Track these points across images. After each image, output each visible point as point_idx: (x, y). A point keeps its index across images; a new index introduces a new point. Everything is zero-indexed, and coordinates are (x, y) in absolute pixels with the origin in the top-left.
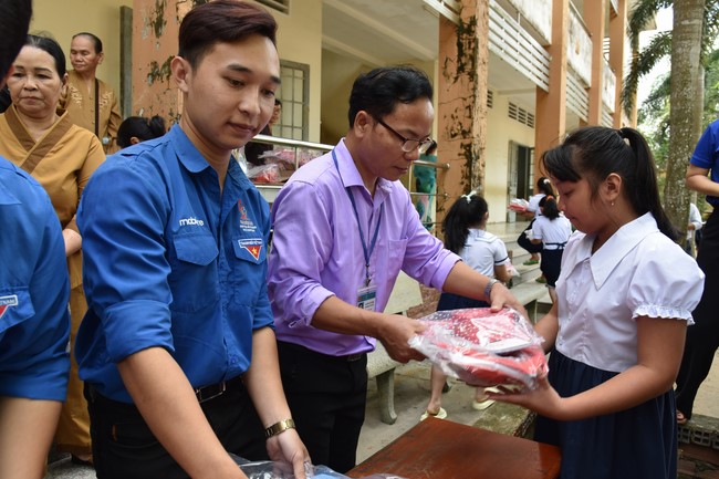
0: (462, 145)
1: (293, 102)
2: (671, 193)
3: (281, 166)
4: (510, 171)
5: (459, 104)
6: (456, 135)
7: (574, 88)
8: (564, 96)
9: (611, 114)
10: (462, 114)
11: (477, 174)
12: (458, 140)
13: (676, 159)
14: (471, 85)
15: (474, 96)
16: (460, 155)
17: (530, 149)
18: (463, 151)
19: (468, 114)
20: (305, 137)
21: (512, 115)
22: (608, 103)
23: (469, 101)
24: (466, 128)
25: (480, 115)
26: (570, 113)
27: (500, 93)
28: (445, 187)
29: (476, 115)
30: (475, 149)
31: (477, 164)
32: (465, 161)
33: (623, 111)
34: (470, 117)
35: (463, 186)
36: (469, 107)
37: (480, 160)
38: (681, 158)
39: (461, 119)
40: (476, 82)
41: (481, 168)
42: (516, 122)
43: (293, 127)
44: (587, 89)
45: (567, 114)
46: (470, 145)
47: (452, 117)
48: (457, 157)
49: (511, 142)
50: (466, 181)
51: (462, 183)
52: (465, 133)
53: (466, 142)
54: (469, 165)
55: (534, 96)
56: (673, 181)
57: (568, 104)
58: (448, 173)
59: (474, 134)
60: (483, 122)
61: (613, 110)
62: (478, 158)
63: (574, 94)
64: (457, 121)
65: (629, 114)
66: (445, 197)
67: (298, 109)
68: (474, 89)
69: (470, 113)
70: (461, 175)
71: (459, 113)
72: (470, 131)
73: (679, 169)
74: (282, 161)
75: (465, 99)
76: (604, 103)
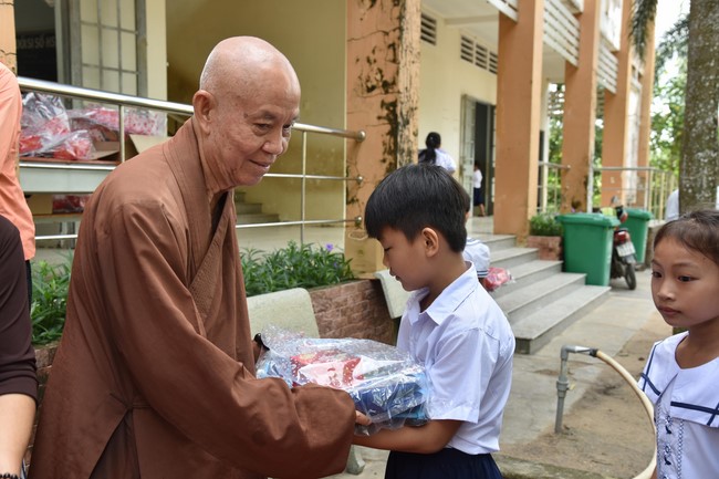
0: (383, 104)
1: (119, 29)
2: (688, 172)
3: (98, 134)
4: (463, 141)
5: (378, 41)
6: (373, 88)
7: (556, 13)
8: (539, 26)
9: (615, 53)
10: (382, 57)
11: (405, 147)
12: (378, 96)
13: (695, 120)
14: (396, 11)
15: (401, 29)
16: (379, 118)
17: (493, 107)
18: (385, 112)
19: (391, 56)
20: (141, 89)
21: (466, 56)
22: (610, 36)
23: (393, 36)
24: (388, 78)
25: (410, 58)
26: (549, 53)
27: (447, 21)
28: (359, 166)
29: (404, 59)
30: (402, 109)
31: (406, 132)
32: (388, 128)
33: (632, 49)
34: (395, 61)
35: (386, 165)
36: (393, 46)
37: (411, 127)
38: (703, 119)
39: (381, 64)
40: (404, 8)
41: (412, 138)
42: (472, 67)
43: (120, 70)
44: (578, 15)
45: (544, 54)
46: (394, 104)
47: (369, 61)
48: (376, 121)
49: (464, 98)
50: (390, 158)
51: (384, 161)
52: (388, 86)
53: (389, 98)
54: (393, 133)
55: (495, 25)
56: (691, 154)
57: (545, 38)
58: (364, 145)
59: (401, 86)
60: (414, 69)
61: (617, 46)
62: (407, 122)
63: (556, 25)
64: (375, 67)
65: (641, 53)
66: (359, 182)
67: (129, 41)
68: (401, 18)
69: (395, 54)
70: (382, 149)
71: (378, 55)
72: (394, 83)
73: (699, 137)
74: (98, 127)
75: (386, 34)
76: (603, 36)
